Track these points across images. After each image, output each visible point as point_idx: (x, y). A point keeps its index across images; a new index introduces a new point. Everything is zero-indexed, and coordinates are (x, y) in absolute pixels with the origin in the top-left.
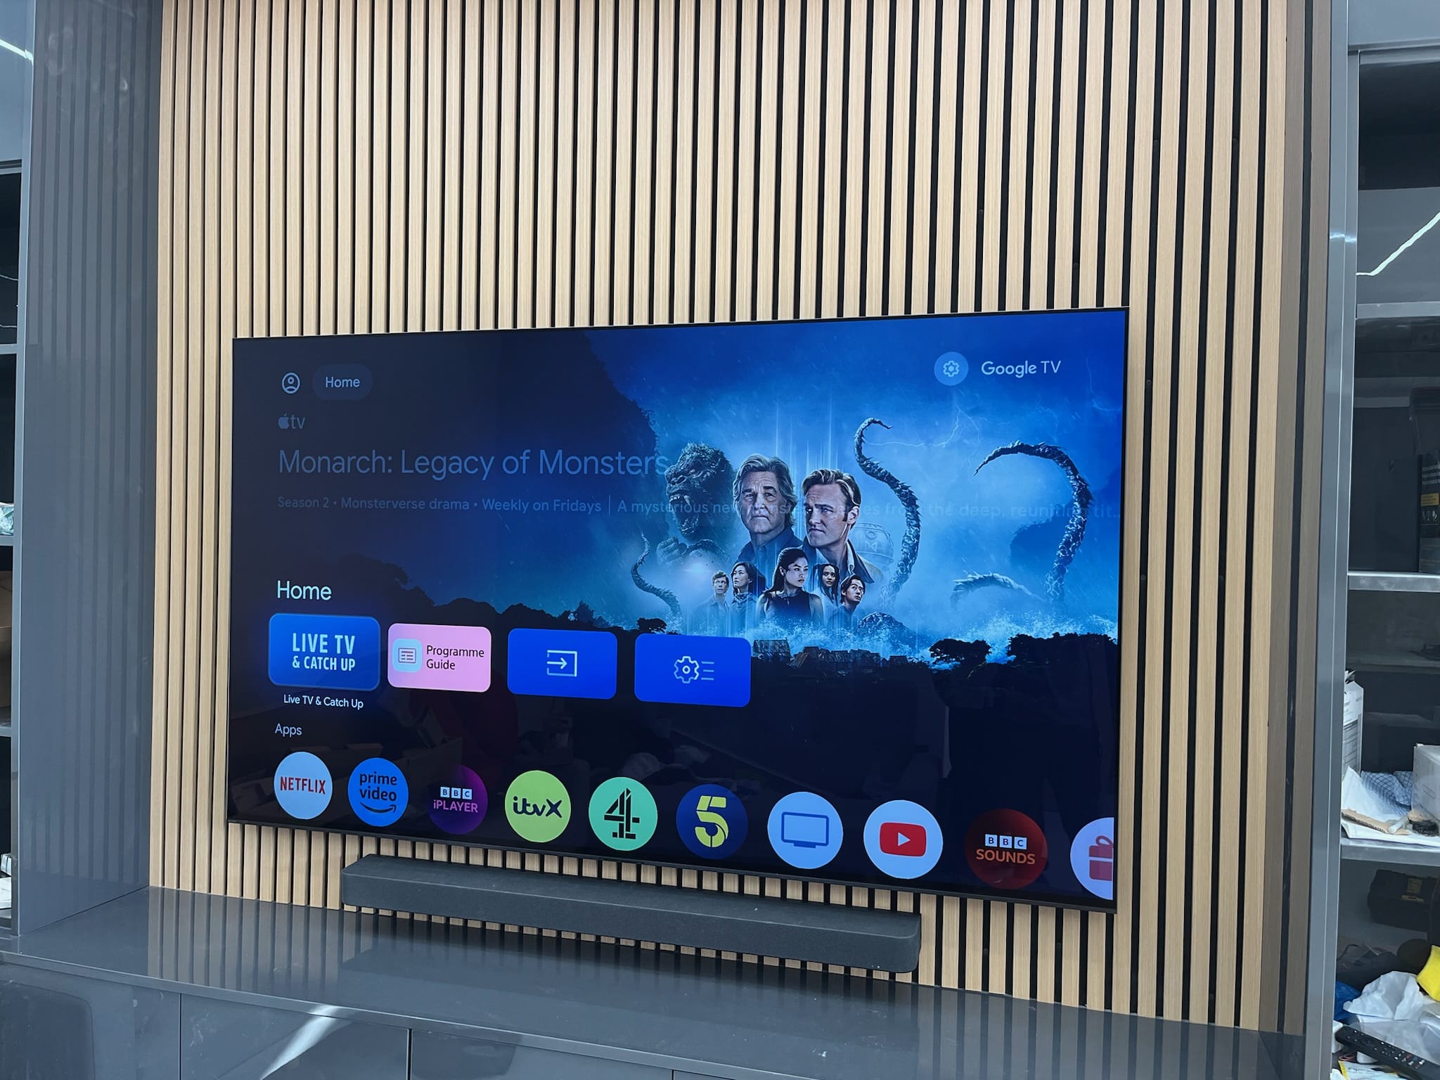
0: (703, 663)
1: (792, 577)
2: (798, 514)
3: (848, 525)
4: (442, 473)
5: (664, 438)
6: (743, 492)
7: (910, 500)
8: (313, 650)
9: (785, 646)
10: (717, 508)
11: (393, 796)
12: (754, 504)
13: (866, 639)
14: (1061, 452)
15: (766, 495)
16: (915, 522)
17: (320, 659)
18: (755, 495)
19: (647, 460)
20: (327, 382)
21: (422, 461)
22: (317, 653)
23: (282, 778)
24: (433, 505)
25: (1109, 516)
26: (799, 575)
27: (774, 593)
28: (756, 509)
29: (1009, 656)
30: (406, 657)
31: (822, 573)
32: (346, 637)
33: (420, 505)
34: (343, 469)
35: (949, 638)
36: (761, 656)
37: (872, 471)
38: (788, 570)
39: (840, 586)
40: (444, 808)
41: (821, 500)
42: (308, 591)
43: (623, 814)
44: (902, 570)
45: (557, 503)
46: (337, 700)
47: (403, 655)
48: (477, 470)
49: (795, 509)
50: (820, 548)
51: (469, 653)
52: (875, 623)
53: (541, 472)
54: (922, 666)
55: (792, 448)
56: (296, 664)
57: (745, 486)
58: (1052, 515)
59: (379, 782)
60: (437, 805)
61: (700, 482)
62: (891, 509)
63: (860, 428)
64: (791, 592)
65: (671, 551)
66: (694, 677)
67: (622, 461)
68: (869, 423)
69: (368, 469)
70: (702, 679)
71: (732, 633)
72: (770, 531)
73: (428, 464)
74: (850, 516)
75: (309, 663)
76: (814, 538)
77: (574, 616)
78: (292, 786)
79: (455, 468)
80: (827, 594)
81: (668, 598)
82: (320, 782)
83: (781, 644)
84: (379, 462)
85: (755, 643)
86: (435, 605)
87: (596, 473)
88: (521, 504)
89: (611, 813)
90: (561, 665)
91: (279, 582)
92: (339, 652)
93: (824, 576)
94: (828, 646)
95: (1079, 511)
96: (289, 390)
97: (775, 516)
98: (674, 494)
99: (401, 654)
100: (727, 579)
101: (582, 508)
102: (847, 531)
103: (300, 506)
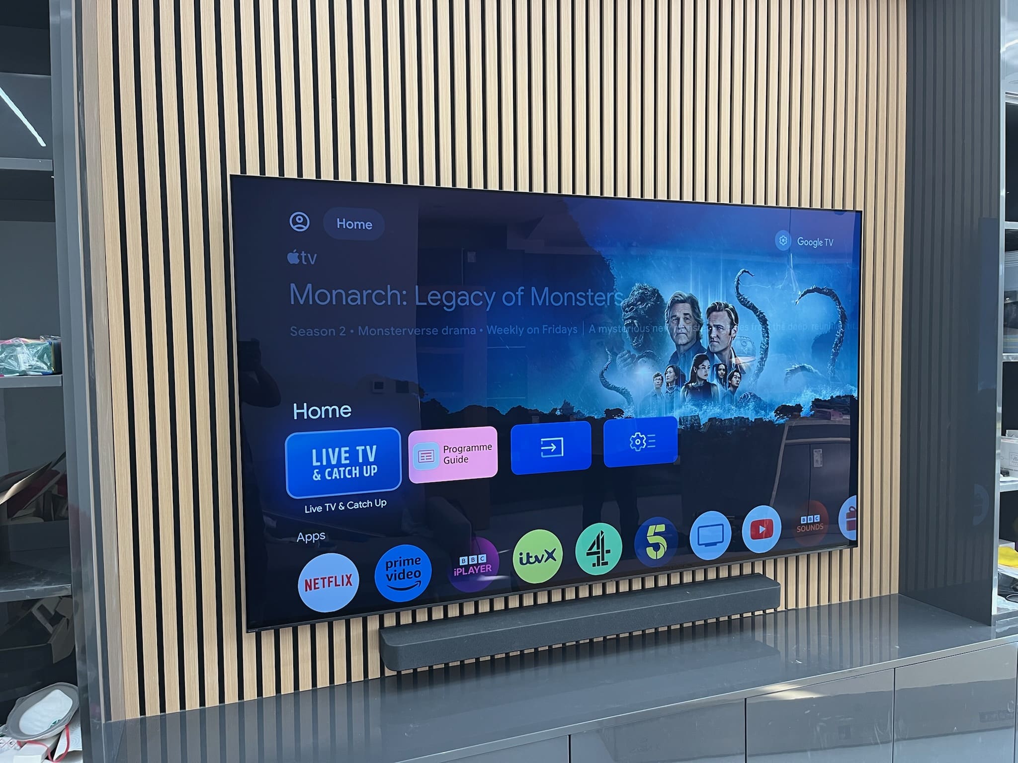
0: (648, 436)
1: (701, 373)
2: (704, 331)
3: (732, 337)
4: (452, 305)
5: (619, 280)
6: (671, 317)
7: (764, 321)
8: (334, 462)
9: (697, 419)
10: (655, 328)
11: (417, 574)
12: (678, 325)
13: (742, 409)
14: (834, 292)
15: (686, 319)
16: (766, 335)
17: (342, 469)
18: (678, 319)
19: (609, 295)
21: (433, 295)
22: (339, 464)
23: (306, 581)
24: (445, 331)
25: (854, 328)
26: (705, 372)
27: (690, 384)
28: (679, 329)
29: (811, 411)
30: (425, 458)
31: (718, 370)
32: (368, 447)
33: (433, 331)
34: (359, 302)
35: (783, 404)
36: (684, 427)
37: (744, 303)
38: (698, 368)
39: (728, 377)
40: (464, 574)
41: (717, 321)
42: (327, 411)
43: (599, 549)
44: (760, 364)
45: (545, 327)
46: (360, 503)
47: (422, 457)
48: (481, 302)
49: (702, 328)
50: (717, 353)
51: (479, 448)
52: (747, 399)
53: (533, 304)
54: (771, 422)
55: (700, 287)
56: (317, 477)
57: (672, 313)
58: (830, 328)
59: (404, 565)
60: (457, 572)
61: (644, 311)
62: (754, 327)
63: (737, 276)
64: (700, 383)
65: (625, 360)
66: (643, 446)
67: (591, 295)
68: (743, 272)
69: (384, 302)
70: (648, 447)
71: (666, 413)
73: (439, 297)
74: (733, 332)
75: (330, 474)
76: (713, 347)
77: (560, 411)
78: (317, 586)
79: (463, 301)
80: (721, 383)
81: (624, 393)
82: (347, 576)
83: (695, 418)
84: (394, 296)
85: (680, 419)
86: (449, 413)
87: (574, 304)
88: (518, 330)
89: (591, 550)
90: (552, 449)
91: (295, 405)
92: (361, 461)
93: (719, 372)
94: (722, 416)
95: (841, 326)
96: (297, 228)
97: (691, 333)
98: (627, 319)
99: (420, 455)
100: (662, 377)
101: (564, 331)
102: (731, 341)
103: (315, 335)
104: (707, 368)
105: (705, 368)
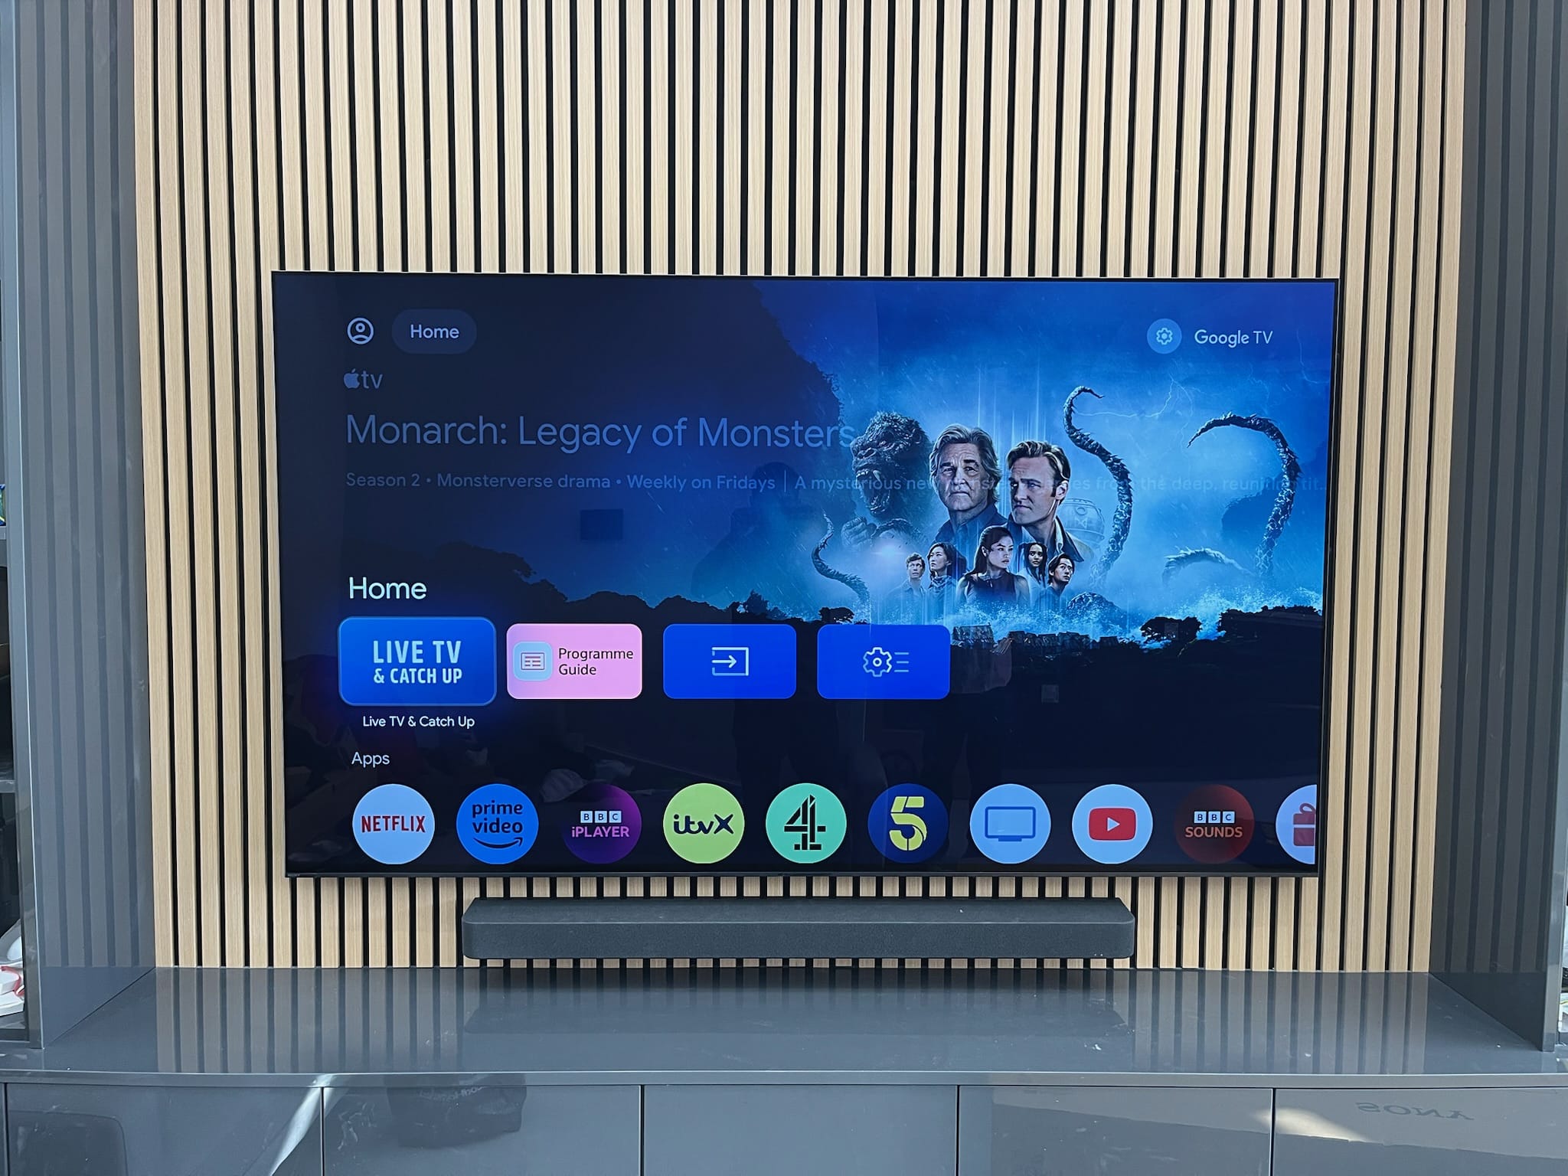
0: (896, 653)
1: (995, 558)
2: (1002, 489)
3: (1057, 500)
4: (575, 444)
5: (849, 403)
6: (941, 467)
7: (1122, 474)
8: (402, 660)
9: (987, 631)
10: (911, 484)
11: (517, 827)
12: (953, 479)
13: (1075, 621)
14: (1272, 425)
15: (967, 469)
16: (1127, 497)
17: (413, 670)
18: (954, 470)
19: (830, 431)
20: (413, 331)
21: (546, 430)
22: (409, 664)
23: (363, 817)
24: (563, 483)
25: (1316, 488)
26: (1003, 556)
27: (976, 575)
28: (955, 485)
29: (1219, 631)
30: (531, 663)
31: (1028, 553)
32: (449, 643)
33: (545, 482)
34: (438, 440)
35: (1161, 616)
36: (961, 644)
37: (1083, 443)
38: (990, 550)
39: (1047, 566)
40: (586, 836)
41: (1028, 473)
42: (393, 589)
43: (806, 823)
44: (1113, 547)
45: (721, 479)
46: (438, 719)
47: (526, 661)
48: (619, 441)
49: (998, 484)
50: (1026, 526)
51: (614, 655)
52: (1085, 604)
53: (701, 444)
54: (1133, 646)
55: (996, 417)
56: (379, 679)
57: (943, 459)
58: (1262, 487)
59: (498, 812)
60: (576, 832)
61: (891, 456)
62: (1102, 484)
63: (1070, 397)
64: (994, 574)
65: (858, 532)
66: (886, 669)
67: (800, 431)
68: (1080, 392)
69: (474, 439)
70: (896, 671)
71: (929, 620)
72: (971, 508)
73: (555, 433)
74: (1059, 491)
75: (397, 676)
76: (1019, 516)
77: (744, 607)
78: (377, 827)
79: (591, 438)
80: (1034, 574)
81: (856, 585)
82: (418, 817)
83: (983, 629)
84: (488, 431)
85: (955, 630)
86: (568, 601)
87: (769, 445)
88: (677, 481)
89: (792, 823)
90: (730, 664)
91: (351, 579)
92: (439, 661)
93: (1030, 556)
94: (1034, 630)
95: (1288, 484)
96: (358, 339)
97: (977, 492)
98: (861, 469)
99: (524, 659)
100: (923, 562)
103: (379, 484)
104: (1007, 549)
105: (1002, 549)
